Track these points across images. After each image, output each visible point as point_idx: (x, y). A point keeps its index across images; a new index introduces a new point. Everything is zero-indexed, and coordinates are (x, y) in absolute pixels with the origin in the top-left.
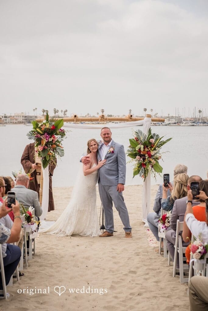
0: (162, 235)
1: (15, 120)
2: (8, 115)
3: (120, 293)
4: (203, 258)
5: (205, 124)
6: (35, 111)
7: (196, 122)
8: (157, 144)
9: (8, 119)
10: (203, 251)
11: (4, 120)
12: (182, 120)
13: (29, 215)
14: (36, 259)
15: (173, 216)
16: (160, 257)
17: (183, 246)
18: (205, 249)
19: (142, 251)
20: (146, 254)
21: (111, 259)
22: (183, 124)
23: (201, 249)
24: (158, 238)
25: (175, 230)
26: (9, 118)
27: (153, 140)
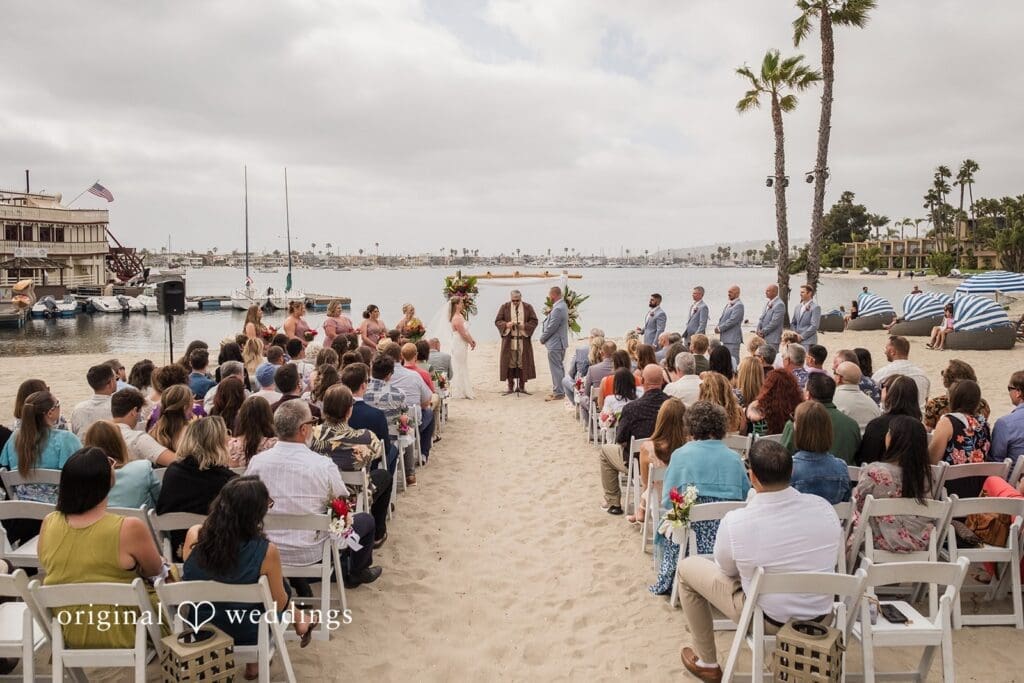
0: (577, 399)
2: (412, 256)
3: (534, 460)
7: (623, 263)
8: (574, 302)
11: (408, 261)
12: (608, 261)
14: (449, 424)
15: (588, 382)
22: (608, 265)
24: (574, 403)
25: (589, 396)
26: (413, 259)
27: (570, 298)
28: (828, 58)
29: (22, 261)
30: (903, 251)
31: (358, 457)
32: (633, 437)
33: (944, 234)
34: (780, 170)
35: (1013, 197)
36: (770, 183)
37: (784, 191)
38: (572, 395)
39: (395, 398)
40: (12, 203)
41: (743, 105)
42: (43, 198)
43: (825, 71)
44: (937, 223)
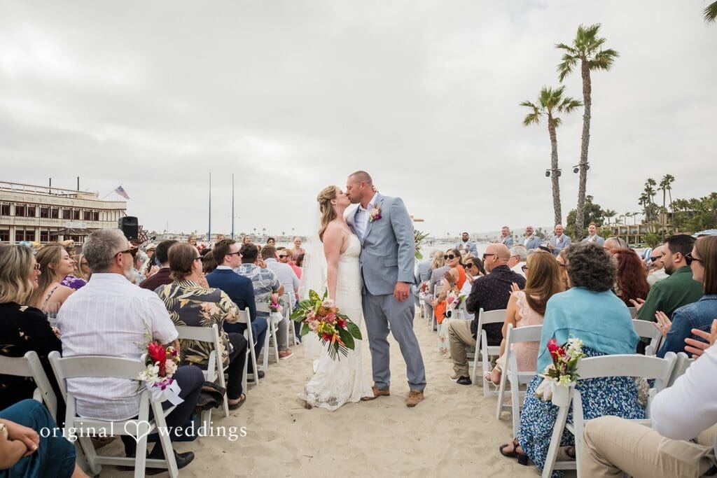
28: (587, 89)
29: (71, 231)
30: (626, 233)
31: (206, 315)
33: (653, 221)
34: (555, 165)
35: (698, 198)
36: (548, 174)
37: (557, 179)
40: (68, 196)
41: (527, 121)
42: (87, 194)
43: (585, 98)
44: (648, 215)
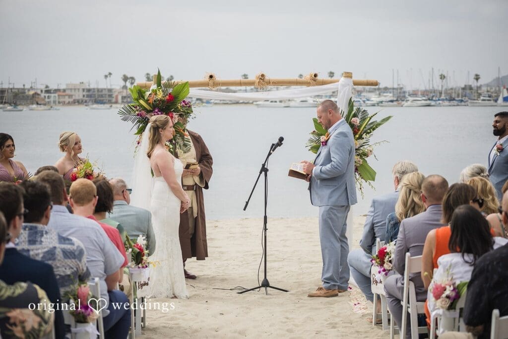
0: (378, 289)
1: (67, 97)
2: (53, 87)
4: (455, 309)
5: (452, 103)
6: (108, 78)
7: (434, 98)
8: (365, 127)
9: (52, 95)
10: (454, 294)
11: (45, 97)
12: (407, 95)
13: (138, 251)
14: (149, 335)
15: (399, 249)
16: (375, 329)
17: (417, 301)
18: (457, 290)
19: (342, 321)
20: (350, 325)
21: (287, 333)
22: (409, 103)
23: (449, 290)
25: (403, 274)
26: (55, 93)
27: (356, 121)
32: (496, 312)
38: (366, 281)
39: (68, 254)
